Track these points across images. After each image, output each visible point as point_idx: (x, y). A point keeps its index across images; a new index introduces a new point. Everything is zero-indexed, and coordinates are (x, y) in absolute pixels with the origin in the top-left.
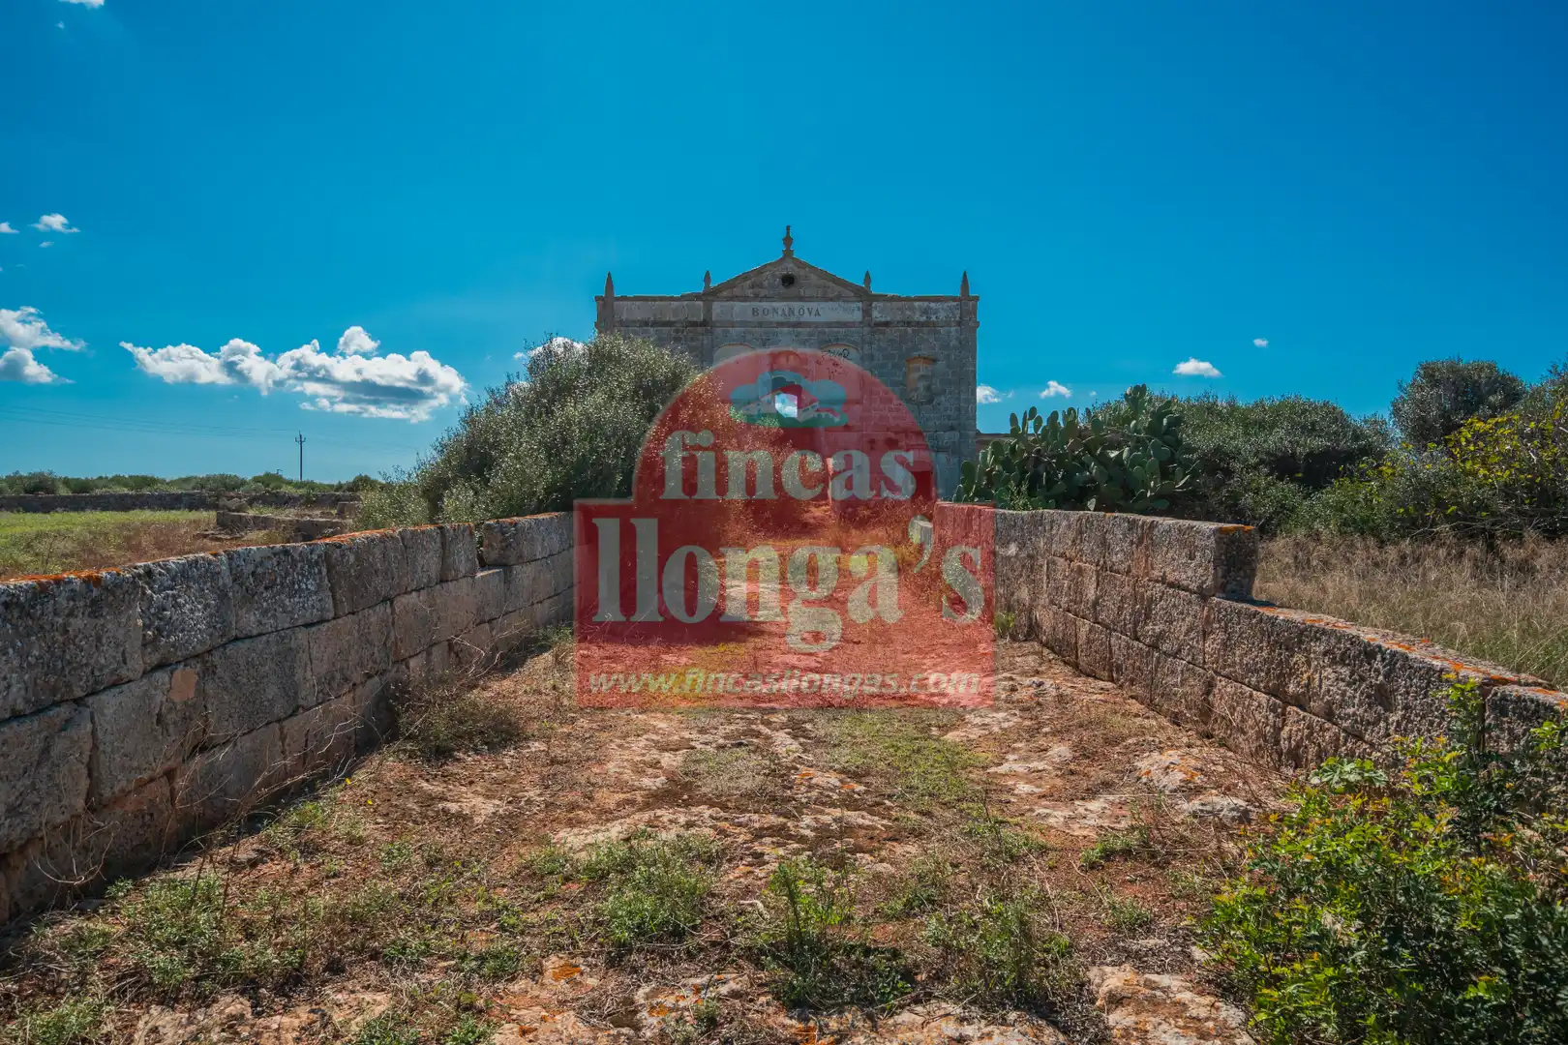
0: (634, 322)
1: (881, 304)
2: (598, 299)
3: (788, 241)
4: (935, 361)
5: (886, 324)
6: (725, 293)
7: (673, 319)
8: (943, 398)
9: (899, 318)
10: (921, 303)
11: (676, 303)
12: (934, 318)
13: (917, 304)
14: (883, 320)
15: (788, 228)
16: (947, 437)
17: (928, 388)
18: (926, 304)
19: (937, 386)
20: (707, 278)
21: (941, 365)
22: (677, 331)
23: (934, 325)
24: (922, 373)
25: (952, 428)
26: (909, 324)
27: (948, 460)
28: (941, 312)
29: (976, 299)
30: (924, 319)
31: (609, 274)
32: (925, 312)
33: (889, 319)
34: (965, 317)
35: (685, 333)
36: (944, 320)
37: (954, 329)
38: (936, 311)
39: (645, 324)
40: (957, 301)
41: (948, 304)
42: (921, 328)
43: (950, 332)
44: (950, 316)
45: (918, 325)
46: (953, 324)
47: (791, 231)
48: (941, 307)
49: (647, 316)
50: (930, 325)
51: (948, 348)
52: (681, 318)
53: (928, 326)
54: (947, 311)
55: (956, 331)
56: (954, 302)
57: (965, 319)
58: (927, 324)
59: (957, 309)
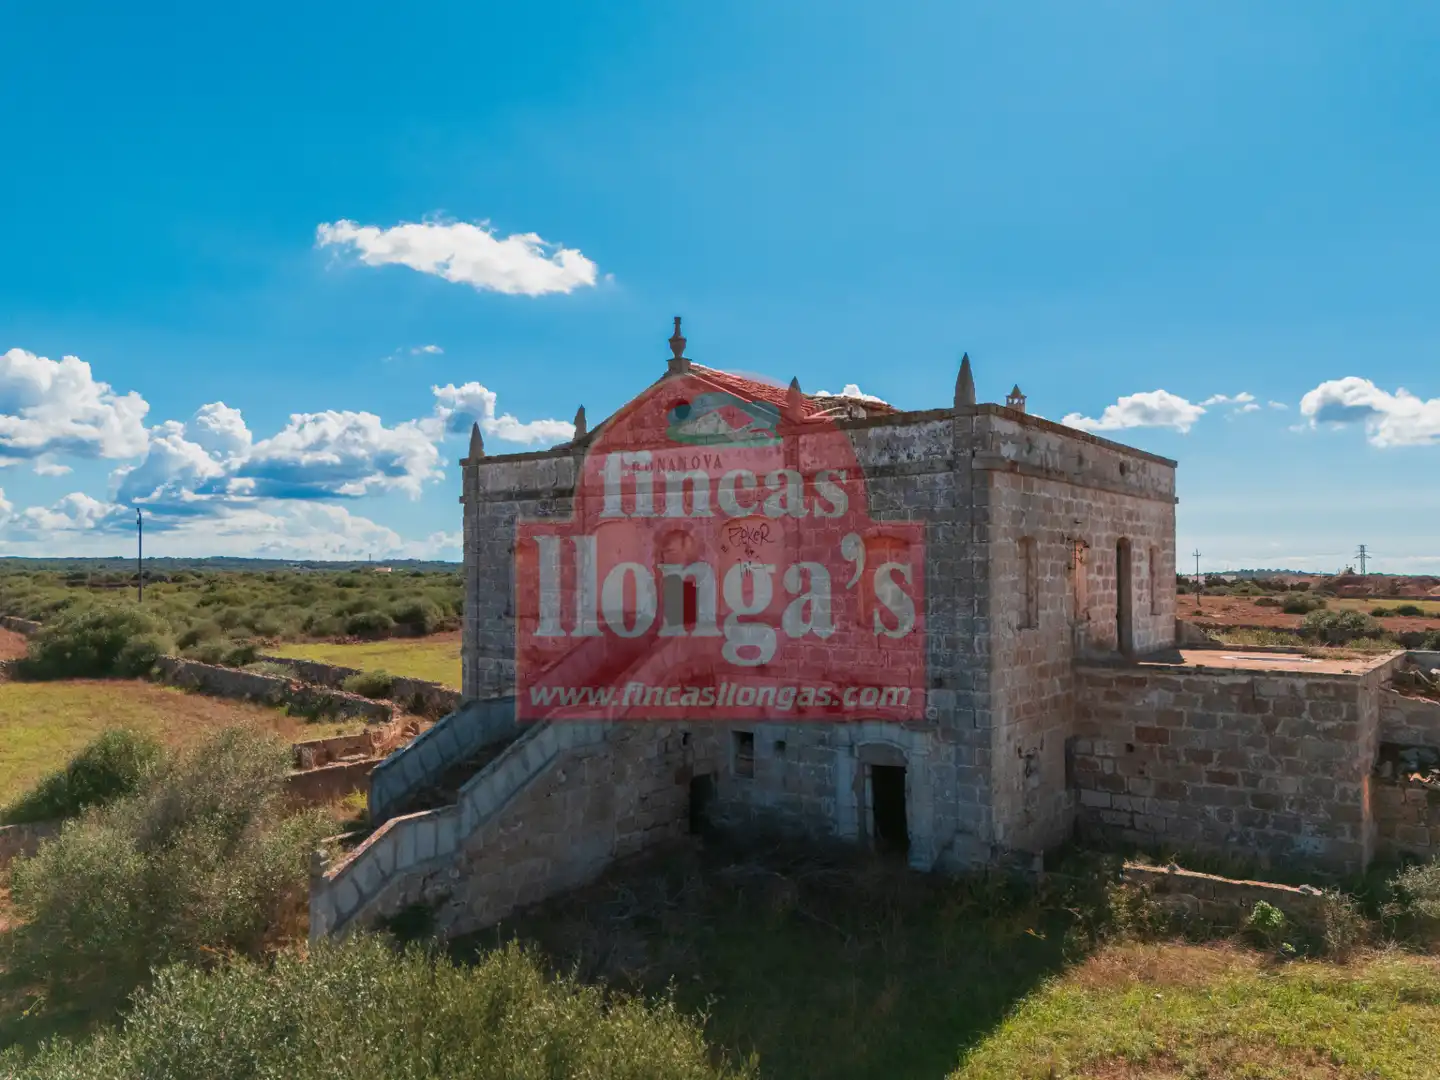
0: (498, 493)
2: (463, 462)
3: (677, 343)
7: (539, 487)
10: (878, 430)
11: (542, 462)
12: (903, 457)
13: (872, 432)
15: (678, 320)
16: (933, 701)
18: (889, 429)
20: (580, 420)
22: (544, 504)
23: (902, 469)
25: (939, 683)
27: (937, 750)
28: (918, 444)
30: (885, 460)
31: (475, 428)
32: (886, 446)
34: (962, 451)
35: (554, 508)
36: (923, 459)
37: (943, 475)
38: (908, 443)
39: (509, 496)
40: (947, 418)
41: (930, 426)
42: (880, 480)
43: (934, 483)
44: (934, 449)
45: (875, 473)
46: (940, 466)
47: (681, 326)
48: (916, 434)
49: (512, 484)
50: (897, 472)
51: (931, 515)
52: (549, 484)
53: (893, 475)
54: (928, 441)
55: (948, 481)
56: (941, 421)
57: (962, 454)
58: (891, 471)
59: (949, 435)
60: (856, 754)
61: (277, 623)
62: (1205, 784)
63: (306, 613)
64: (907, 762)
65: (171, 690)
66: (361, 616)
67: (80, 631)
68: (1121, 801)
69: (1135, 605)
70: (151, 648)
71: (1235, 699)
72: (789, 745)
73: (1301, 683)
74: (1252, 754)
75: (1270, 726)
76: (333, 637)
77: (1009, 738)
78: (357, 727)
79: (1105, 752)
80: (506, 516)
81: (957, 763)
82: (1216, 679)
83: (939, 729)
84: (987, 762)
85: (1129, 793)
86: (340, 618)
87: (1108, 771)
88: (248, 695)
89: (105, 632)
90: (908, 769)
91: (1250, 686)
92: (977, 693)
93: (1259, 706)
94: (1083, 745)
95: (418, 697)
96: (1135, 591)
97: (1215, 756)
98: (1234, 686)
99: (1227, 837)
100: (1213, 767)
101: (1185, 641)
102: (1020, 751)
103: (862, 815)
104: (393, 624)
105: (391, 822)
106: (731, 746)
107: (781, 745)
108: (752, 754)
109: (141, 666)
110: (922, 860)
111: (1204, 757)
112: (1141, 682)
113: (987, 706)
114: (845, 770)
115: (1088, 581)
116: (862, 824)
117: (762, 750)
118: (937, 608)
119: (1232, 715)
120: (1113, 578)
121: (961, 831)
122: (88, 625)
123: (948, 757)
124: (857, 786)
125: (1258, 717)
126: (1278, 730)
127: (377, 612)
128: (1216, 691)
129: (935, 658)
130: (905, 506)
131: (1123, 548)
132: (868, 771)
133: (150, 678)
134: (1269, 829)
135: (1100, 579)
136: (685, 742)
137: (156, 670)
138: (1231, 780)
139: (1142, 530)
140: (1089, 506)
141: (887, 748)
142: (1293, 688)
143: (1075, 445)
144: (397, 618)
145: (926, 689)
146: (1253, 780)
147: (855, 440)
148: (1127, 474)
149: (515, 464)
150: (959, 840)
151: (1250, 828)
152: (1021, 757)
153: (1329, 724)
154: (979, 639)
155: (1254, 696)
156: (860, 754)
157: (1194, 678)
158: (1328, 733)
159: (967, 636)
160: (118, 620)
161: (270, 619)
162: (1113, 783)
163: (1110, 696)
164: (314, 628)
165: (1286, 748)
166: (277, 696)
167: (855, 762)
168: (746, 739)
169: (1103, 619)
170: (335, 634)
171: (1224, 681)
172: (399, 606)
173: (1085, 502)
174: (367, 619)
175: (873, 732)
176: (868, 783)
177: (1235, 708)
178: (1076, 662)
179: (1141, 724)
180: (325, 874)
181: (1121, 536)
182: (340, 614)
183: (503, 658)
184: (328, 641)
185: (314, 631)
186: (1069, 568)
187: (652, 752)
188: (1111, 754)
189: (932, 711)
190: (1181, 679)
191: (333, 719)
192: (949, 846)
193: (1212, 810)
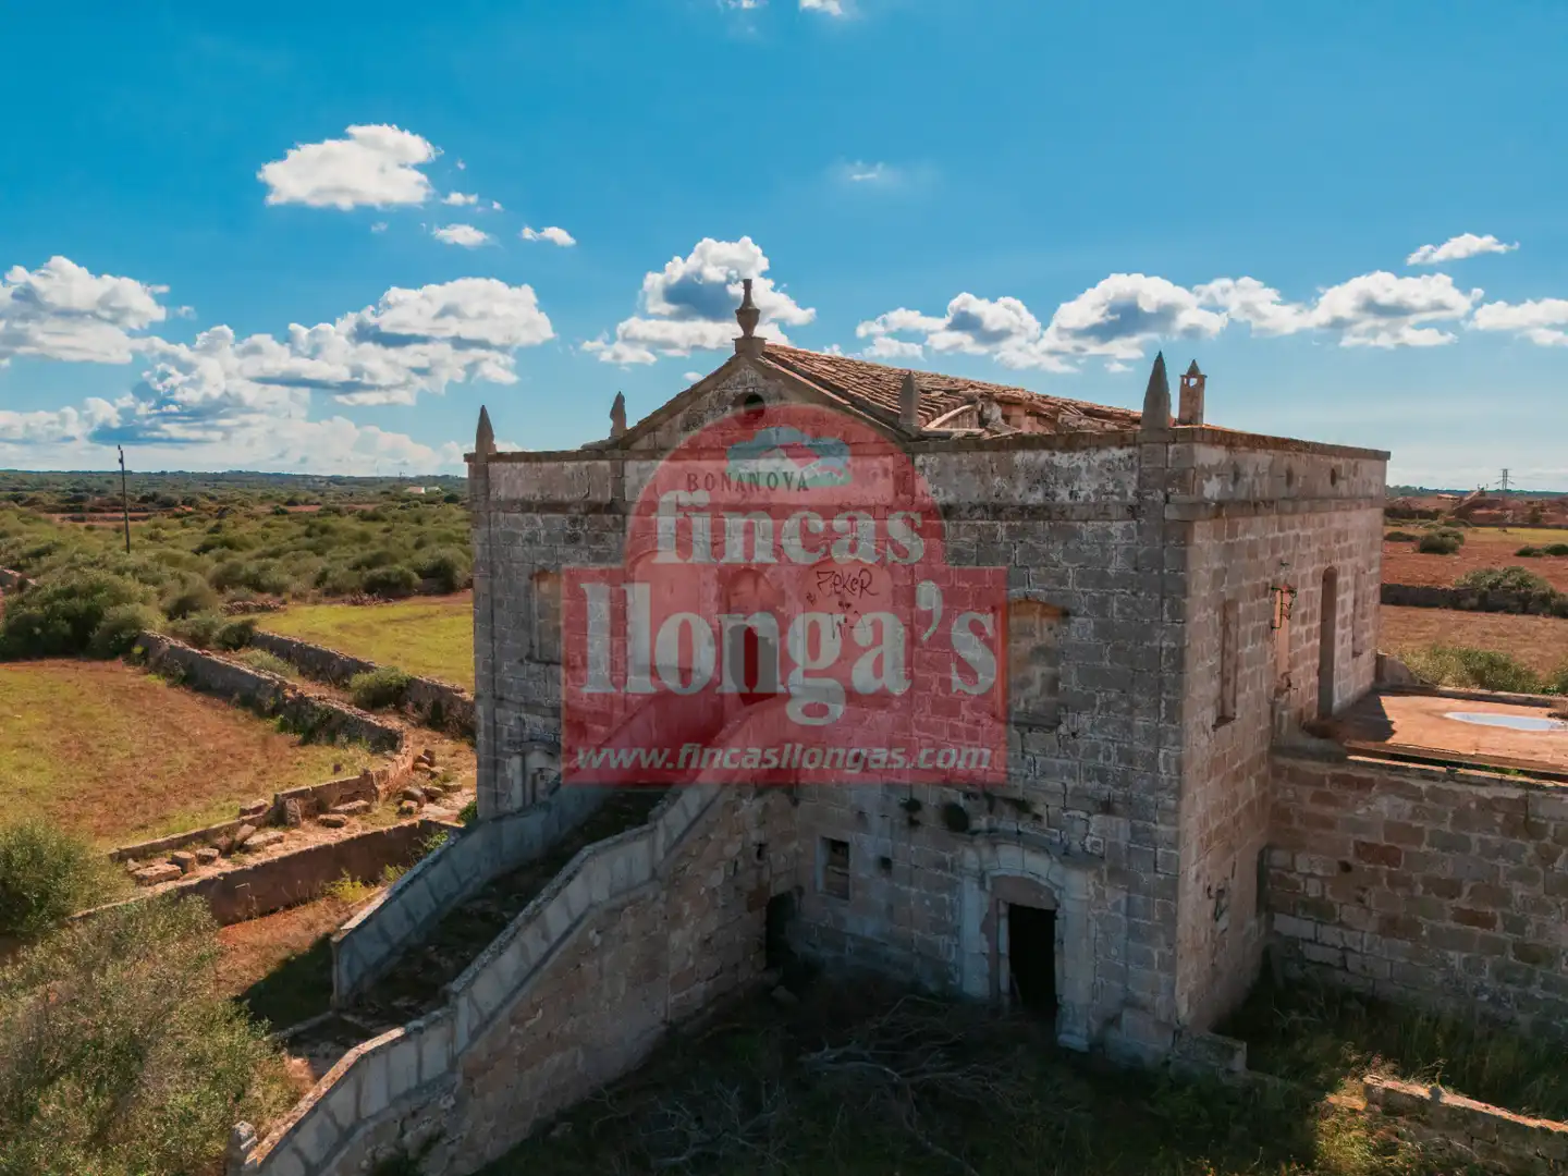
0: (514, 502)
1: (932, 459)
3: (747, 316)
4: (1066, 614)
5: (948, 511)
6: (643, 443)
7: (567, 498)
8: (1084, 720)
9: (975, 494)
10: (1030, 455)
11: (570, 466)
12: (1063, 495)
13: (1020, 457)
14: (939, 499)
15: (748, 284)
16: (1097, 830)
17: (1052, 684)
18: (1045, 455)
19: (1072, 683)
20: (618, 411)
21: (1081, 629)
22: (574, 521)
23: (1062, 512)
24: (1038, 640)
25: (1107, 807)
26: (996, 511)
27: (1100, 895)
28: (1086, 478)
30: (1037, 498)
31: (483, 410)
32: (1039, 478)
33: (951, 498)
34: (1151, 494)
35: (586, 527)
36: (1093, 500)
37: (1120, 525)
38: (1071, 476)
39: (527, 506)
40: (1129, 445)
41: (1104, 455)
42: (1030, 523)
43: (1109, 535)
44: (1110, 487)
45: (1022, 514)
46: (1115, 512)
47: (752, 291)
48: (1083, 465)
49: (532, 492)
50: (1054, 516)
51: (1101, 579)
52: (578, 495)
53: (1049, 518)
54: (1102, 474)
55: (1127, 533)
56: (1121, 447)
57: (1150, 498)
58: (1046, 514)
59: (1132, 469)
60: (988, 886)
61: (287, 578)
62: (1453, 925)
63: (319, 564)
64: (1058, 905)
65: (152, 679)
66: (378, 571)
67: (49, 601)
68: (1329, 934)
69: (1337, 653)
70: (134, 622)
71: (1499, 818)
72: (898, 864)
74: (1519, 891)
75: (1547, 857)
76: (348, 597)
77: (1198, 877)
78: (358, 760)
79: (1311, 869)
80: (525, 532)
81: (1128, 914)
82: (1473, 789)
83: (1104, 867)
84: (1171, 919)
85: (1341, 924)
86: (358, 573)
87: (1312, 894)
88: (237, 696)
89: (79, 604)
90: (1059, 914)
91: (1523, 803)
92: (1161, 827)
93: (1532, 830)
94: (1279, 857)
95: (436, 706)
96: (1339, 631)
97: (1466, 890)
98: (1497, 800)
99: (1476, 993)
100: (1463, 902)
101: (1388, 681)
102: (1209, 889)
103: (995, 967)
104: (417, 579)
105: (350, 1056)
106: (820, 855)
107: (885, 863)
108: (845, 865)
109: (122, 645)
110: (1075, 1036)
111: (1451, 889)
112: (1365, 785)
113: (1174, 844)
114: (973, 906)
115: (1291, 638)
116: (993, 979)
117: (861, 867)
118: (1107, 706)
119: (1494, 839)
120: (1317, 624)
121: (1130, 1003)
122: (58, 595)
123: (1116, 906)
124: (987, 927)
125: (1531, 846)
126: (1557, 865)
127: (398, 567)
128: (1473, 805)
129: (1102, 775)
130: (1065, 564)
131: (1329, 579)
132: (1003, 910)
133: (131, 661)
134: (1536, 991)
135: (1303, 629)
136: (759, 855)
137: (138, 650)
139: (1350, 553)
140: (1297, 537)
141: (1030, 884)
143: (1287, 459)
144: (423, 574)
145: (1089, 814)
146: (1515, 925)
147: (994, 465)
148: (1338, 482)
149: (534, 465)
150: (1127, 1016)
151: (1509, 987)
152: (1210, 897)
154: (1166, 754)
155: (1527, 817)
156: (993, 886)
159: (1150, 749)
160: (95, 589)
161: (278, 573)
162: (1321, 911)
163: (1323, 798)
164: (328, 584)
166: (270, 702)
167: (986, 899)
168: (838, 848)
169: (1306, 680)
170: (352, 591)
171: (1484, 792)
172: (424, 558)
173: (1292, 533)
174: (388, 575)
175: (1012, 861)
176: (1004, 924)
177: (1497, 829)
178: (1276, 749)
179: (1364, 838)
180: (252, 1156)
181: (1325, 566)
182: (357, 567)
183: (526, 712)
184: (344, 601)
185: (328, 589)
186: (1273, 628)
187: (717, 879)
188: (1319, 872)
189: (1096, 844)
190: (1424, 785)
191: (332, 741)
192: (1113, 1021)
193: (1456, 957)
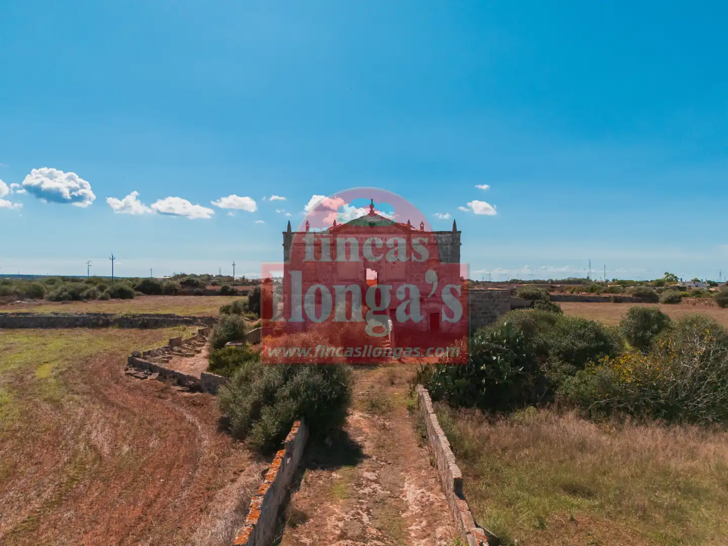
2: (283, 233)
29: (460, 232)
31: (289, 222)
62: (481, 315)
71: (487, 296)
73: (500, 292)
74: (491, 307)
75: (494, 301)
91: (490, 293)
93: (492, 297)
97: (483, 309)
98: (487, 293)
100: (483, 311)
111: (481, 309)
119: (487, 299)
125: (492, 300)
126: (496, 302)
128: (484, 295)
138: (486, 313)
142: (499, 293)
146: (490, 313)
153: (505, 300)
155: (491, 295)
157: (479, 292)
158: (505, 301)
165: (497, 305)
171: (485, 292)
190: (477, 292)
193: (482, 320)
